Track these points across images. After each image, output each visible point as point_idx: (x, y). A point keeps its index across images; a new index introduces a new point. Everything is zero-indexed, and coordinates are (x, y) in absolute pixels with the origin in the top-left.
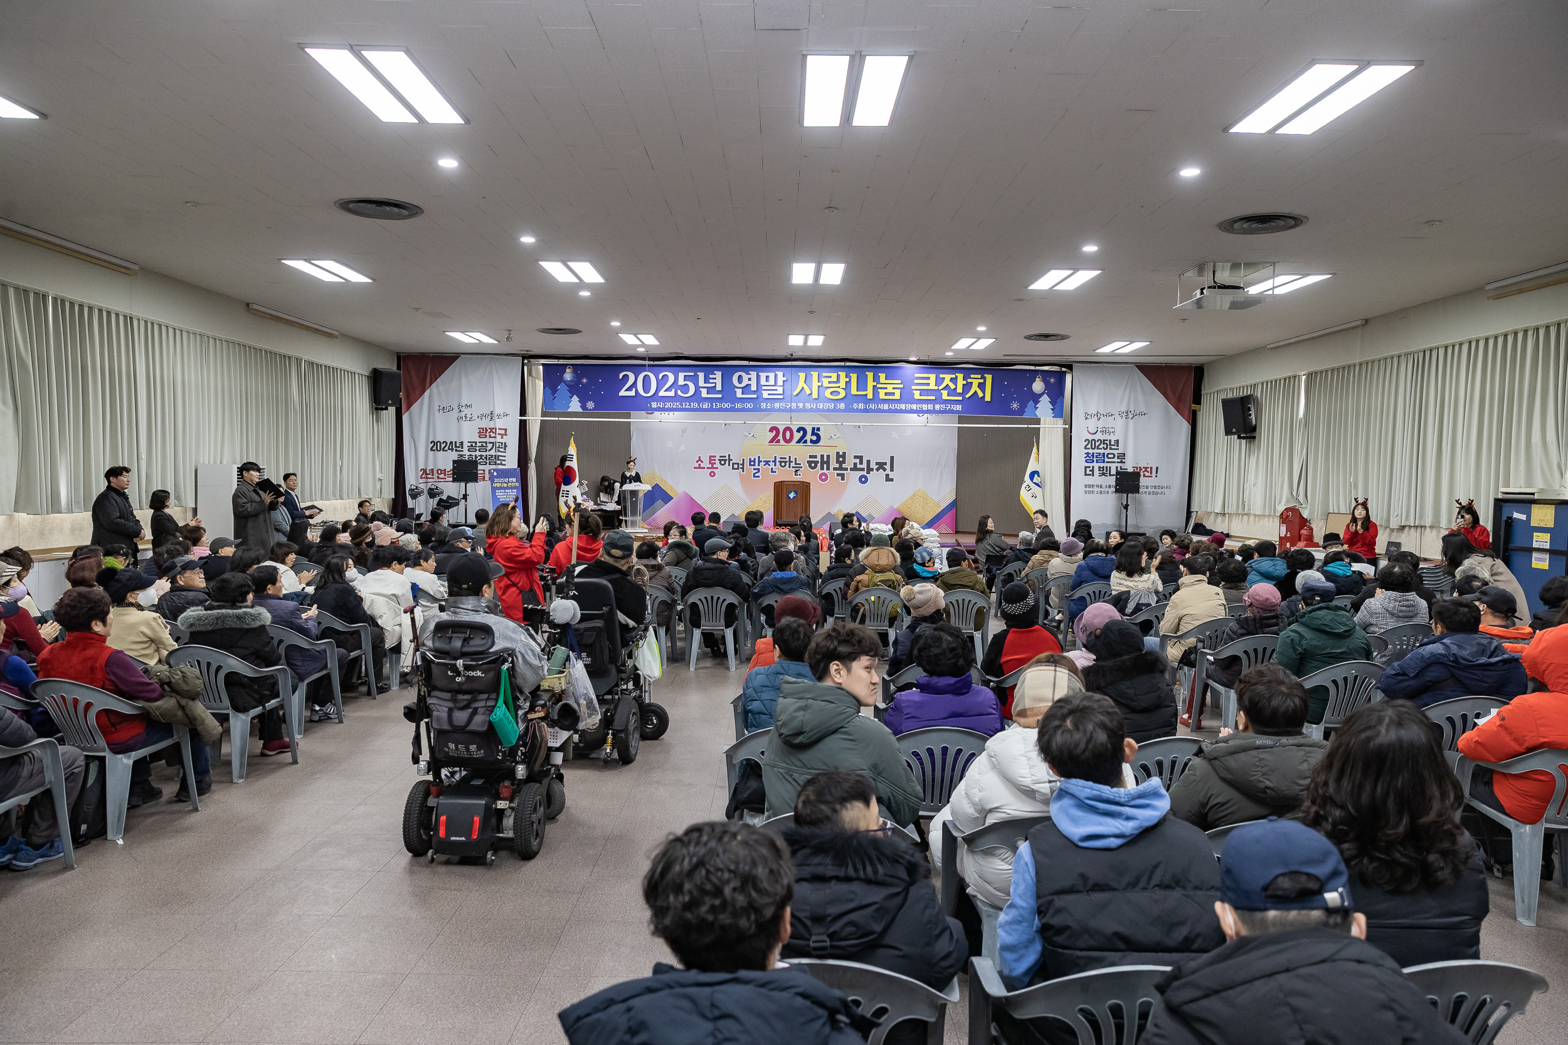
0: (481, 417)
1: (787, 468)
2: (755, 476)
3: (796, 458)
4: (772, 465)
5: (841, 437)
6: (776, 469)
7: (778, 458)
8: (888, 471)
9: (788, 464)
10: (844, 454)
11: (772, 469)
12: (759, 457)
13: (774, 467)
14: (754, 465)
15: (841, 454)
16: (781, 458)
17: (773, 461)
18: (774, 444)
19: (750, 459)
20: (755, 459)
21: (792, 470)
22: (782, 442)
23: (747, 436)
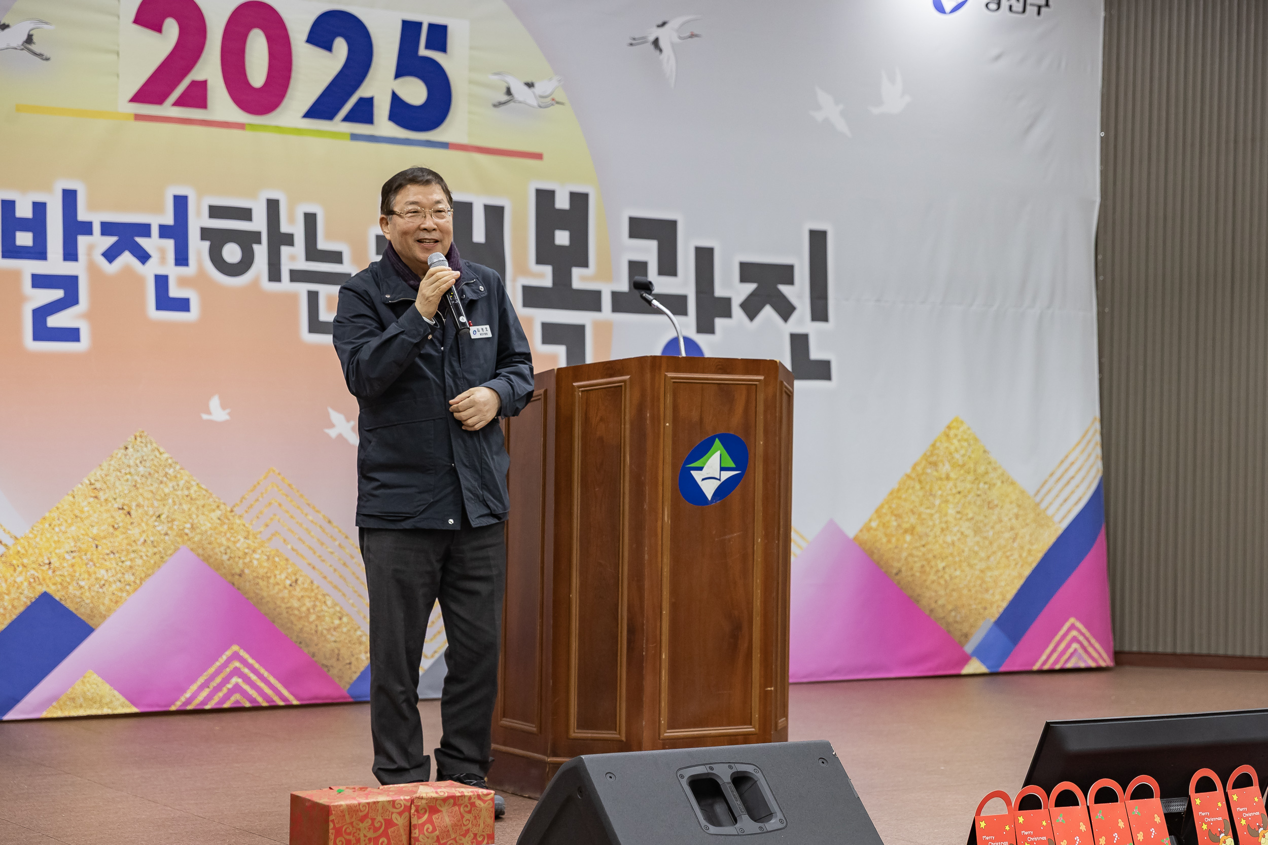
1: (256, 282)
2: (42, 332)
3: (310, 220)
4: (162, 251)
5: (560, 96)
6: (183, 282)
7: (199, 213)
8: (801, 321)
9: (261, 252)
10: (580, 200)
11: (162, 282)
12: (70, 197)
13: (173, 272)
14: (39, 252)
15: (562, 202)
16: (216, 212)
17: (165, 232)
18: (167, 109)
19: (9, 206)
20: (40, 208)
21: (294, 297)
22: (223, 103)
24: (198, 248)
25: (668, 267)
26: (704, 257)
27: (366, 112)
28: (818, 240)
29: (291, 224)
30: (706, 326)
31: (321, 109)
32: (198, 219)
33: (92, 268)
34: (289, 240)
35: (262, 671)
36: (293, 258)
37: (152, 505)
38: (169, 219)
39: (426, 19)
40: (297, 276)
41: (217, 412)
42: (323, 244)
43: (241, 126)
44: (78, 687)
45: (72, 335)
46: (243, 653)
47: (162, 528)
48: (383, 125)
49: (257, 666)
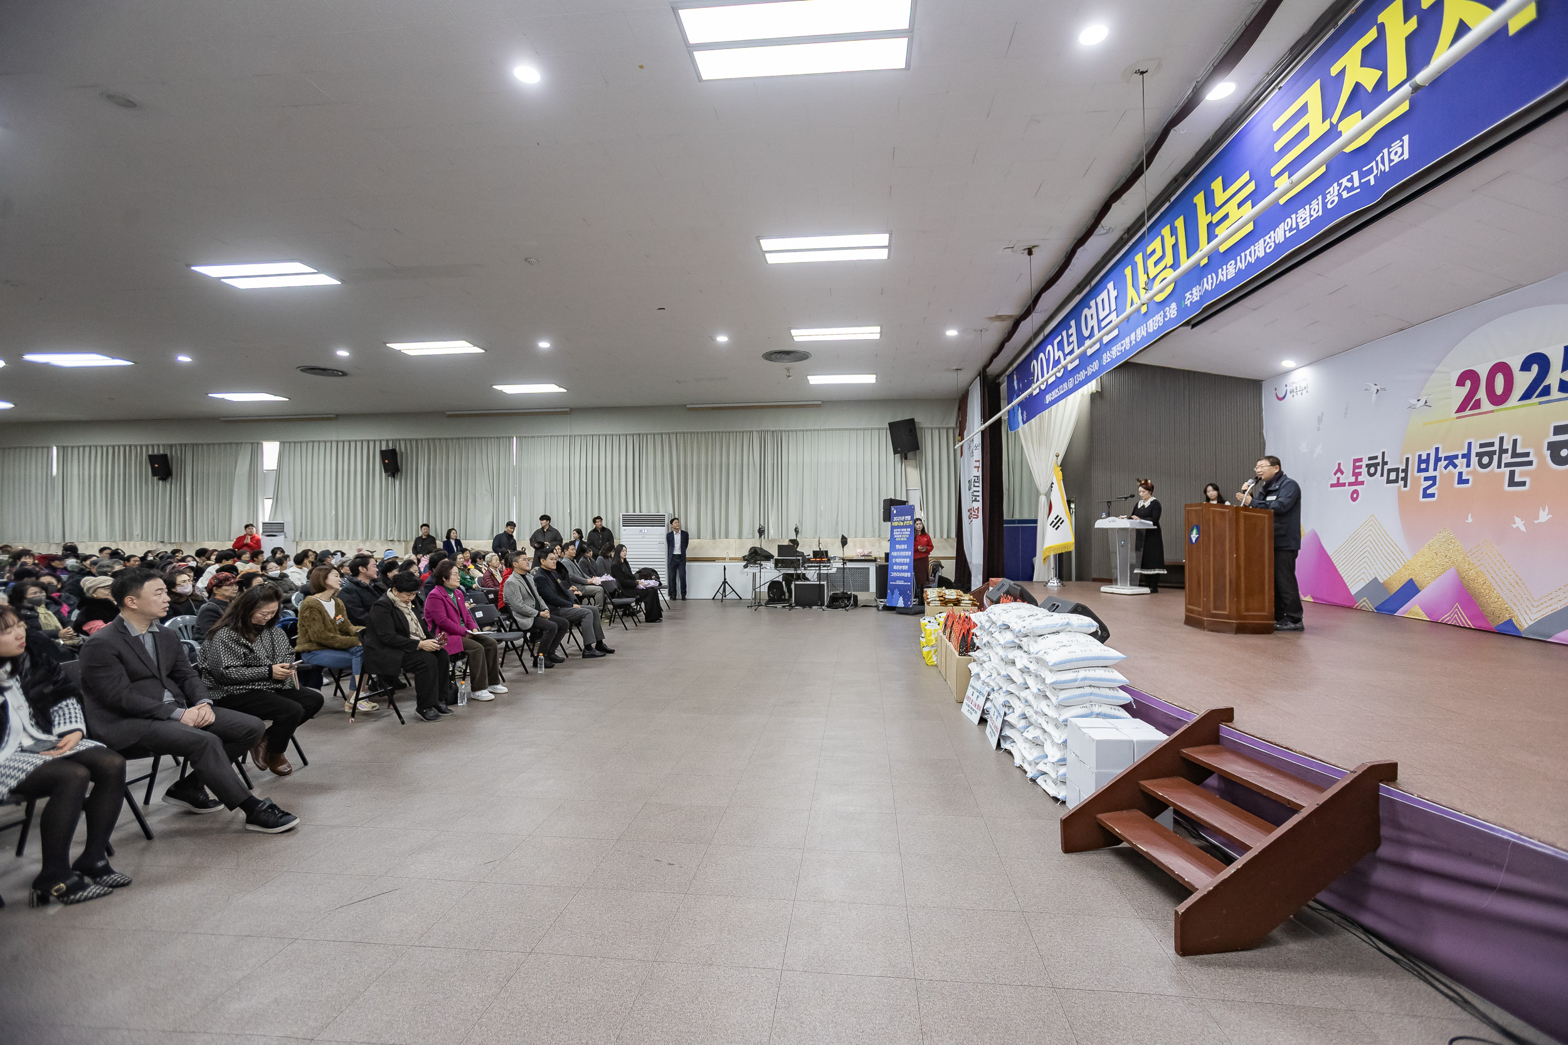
1: (1493, 468)
2: (1425, 495)
3: (1515, 441)
4: (1462, 464)
6: (1468, 473)
7: (1475, 446)
9: (1496, 458)
11: (1460, 474)
12: (1437, 449)
13: (1464, 470)
14: (1426, 470)
16: (1482, 446)
17: (1464, 456)
18: (1467, 412)
19: (1420, 456)
20: (1428, 455)
21: (1504, 474)
22: (1486, 405)
23: (1412, 407)
24: (1474, 460)
27: (1546, 391)
29: (1508, 445)
31: (1526, 396)
32: (1476, 449)
33: (1441, 472)
34: (1506, 451)
35: (1463, 613)
36: (1506, 458)
37: (1444, 552)
38: (1465, 452)
40: (1507, 465)
41: (1470, 520)
42: (1519, 451)
43: (1492, 411)
44: (1413, 609)
45: (1432, 495)
46: (1459, 606)
47: (1447, 560)
48: (1555, 393)
49: (1462, 611)
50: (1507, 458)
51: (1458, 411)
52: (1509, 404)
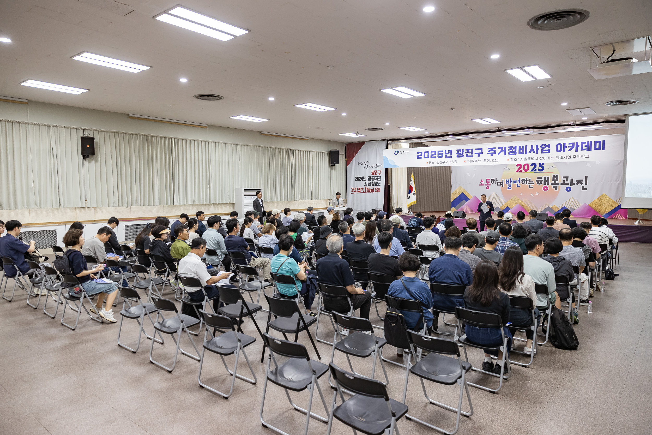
0: (372, 166)
1: (525, 184)
2: (508, 189)
3: (530, 179)
4: (518, 182)
5: (556, 167)
6: (519, 185)
7: (521, 179)
8: (584, 185)
9: (526, 182)
10: (557, 176)
12: (511, 179)
14: (508, 183)
15: (555, 176)
18: (519, 172)
19: (506, 180)
21: (528, 185)
22: (523, 171)
23: (505, 169)
24: (521, 182)
25: (567, 180)
26: (572, 180)
27: (536, 170)
28: (586, 177)
29: (528, 180)
30: (571, 185)
31: (532, 171)
33: (512, 184)
39: (541, 163)
41: (521, 194)
42: (531, 181)
43: (524, 173)
45: (511, 189)
47: (517, 202)
50: (528, 182)
51: (516, 172)
52: (528, 172)
